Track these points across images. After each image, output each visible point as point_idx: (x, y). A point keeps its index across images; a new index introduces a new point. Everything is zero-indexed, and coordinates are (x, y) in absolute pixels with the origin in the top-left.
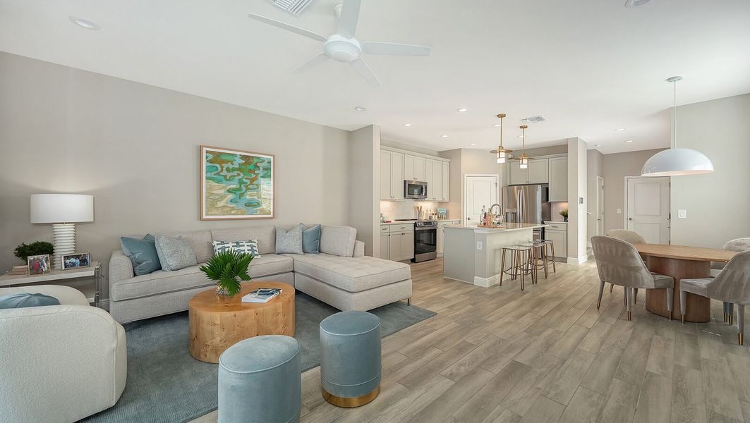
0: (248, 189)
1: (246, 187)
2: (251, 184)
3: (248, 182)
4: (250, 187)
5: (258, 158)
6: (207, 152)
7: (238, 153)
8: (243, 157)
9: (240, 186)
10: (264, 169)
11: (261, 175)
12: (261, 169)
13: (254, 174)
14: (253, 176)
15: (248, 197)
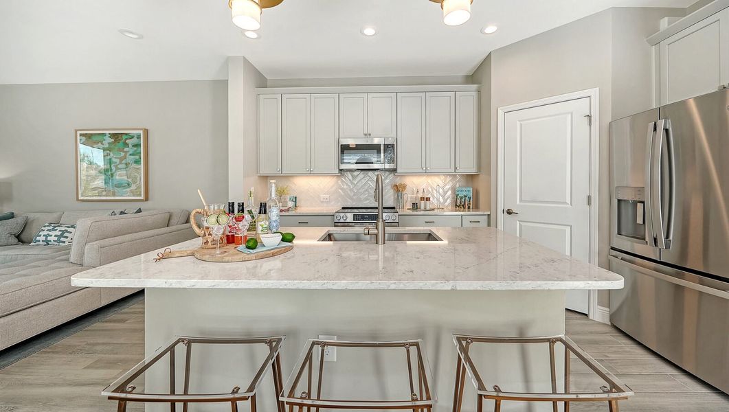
0: (117, 169)
1: (116, 167)
2: (120, 163)
3: (118, 161)
4: (119, 166)
5: (126, 134)
6: (81, 135)
7: (107, 132)
8: (113, 136)
9: (110, 166)
10: (133, 146)
11: (130, 153)
12: (130, 146)
13: (124, 152)
14: (123, 154)
15: (117, 177)
